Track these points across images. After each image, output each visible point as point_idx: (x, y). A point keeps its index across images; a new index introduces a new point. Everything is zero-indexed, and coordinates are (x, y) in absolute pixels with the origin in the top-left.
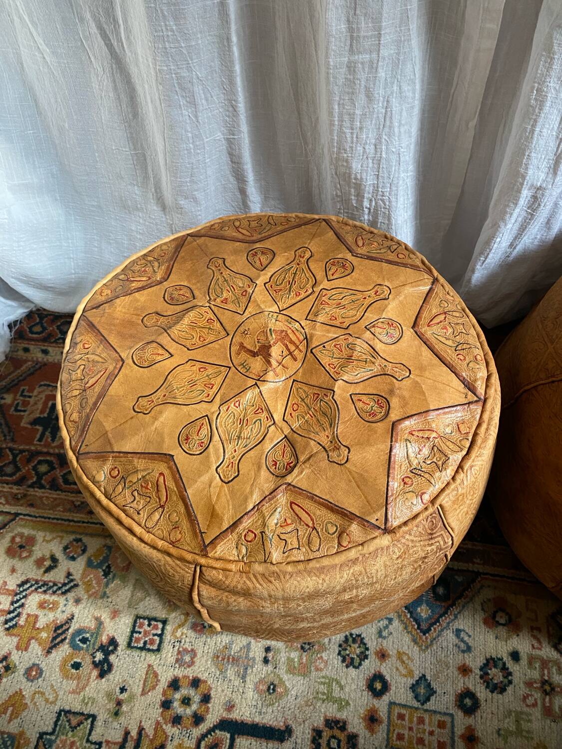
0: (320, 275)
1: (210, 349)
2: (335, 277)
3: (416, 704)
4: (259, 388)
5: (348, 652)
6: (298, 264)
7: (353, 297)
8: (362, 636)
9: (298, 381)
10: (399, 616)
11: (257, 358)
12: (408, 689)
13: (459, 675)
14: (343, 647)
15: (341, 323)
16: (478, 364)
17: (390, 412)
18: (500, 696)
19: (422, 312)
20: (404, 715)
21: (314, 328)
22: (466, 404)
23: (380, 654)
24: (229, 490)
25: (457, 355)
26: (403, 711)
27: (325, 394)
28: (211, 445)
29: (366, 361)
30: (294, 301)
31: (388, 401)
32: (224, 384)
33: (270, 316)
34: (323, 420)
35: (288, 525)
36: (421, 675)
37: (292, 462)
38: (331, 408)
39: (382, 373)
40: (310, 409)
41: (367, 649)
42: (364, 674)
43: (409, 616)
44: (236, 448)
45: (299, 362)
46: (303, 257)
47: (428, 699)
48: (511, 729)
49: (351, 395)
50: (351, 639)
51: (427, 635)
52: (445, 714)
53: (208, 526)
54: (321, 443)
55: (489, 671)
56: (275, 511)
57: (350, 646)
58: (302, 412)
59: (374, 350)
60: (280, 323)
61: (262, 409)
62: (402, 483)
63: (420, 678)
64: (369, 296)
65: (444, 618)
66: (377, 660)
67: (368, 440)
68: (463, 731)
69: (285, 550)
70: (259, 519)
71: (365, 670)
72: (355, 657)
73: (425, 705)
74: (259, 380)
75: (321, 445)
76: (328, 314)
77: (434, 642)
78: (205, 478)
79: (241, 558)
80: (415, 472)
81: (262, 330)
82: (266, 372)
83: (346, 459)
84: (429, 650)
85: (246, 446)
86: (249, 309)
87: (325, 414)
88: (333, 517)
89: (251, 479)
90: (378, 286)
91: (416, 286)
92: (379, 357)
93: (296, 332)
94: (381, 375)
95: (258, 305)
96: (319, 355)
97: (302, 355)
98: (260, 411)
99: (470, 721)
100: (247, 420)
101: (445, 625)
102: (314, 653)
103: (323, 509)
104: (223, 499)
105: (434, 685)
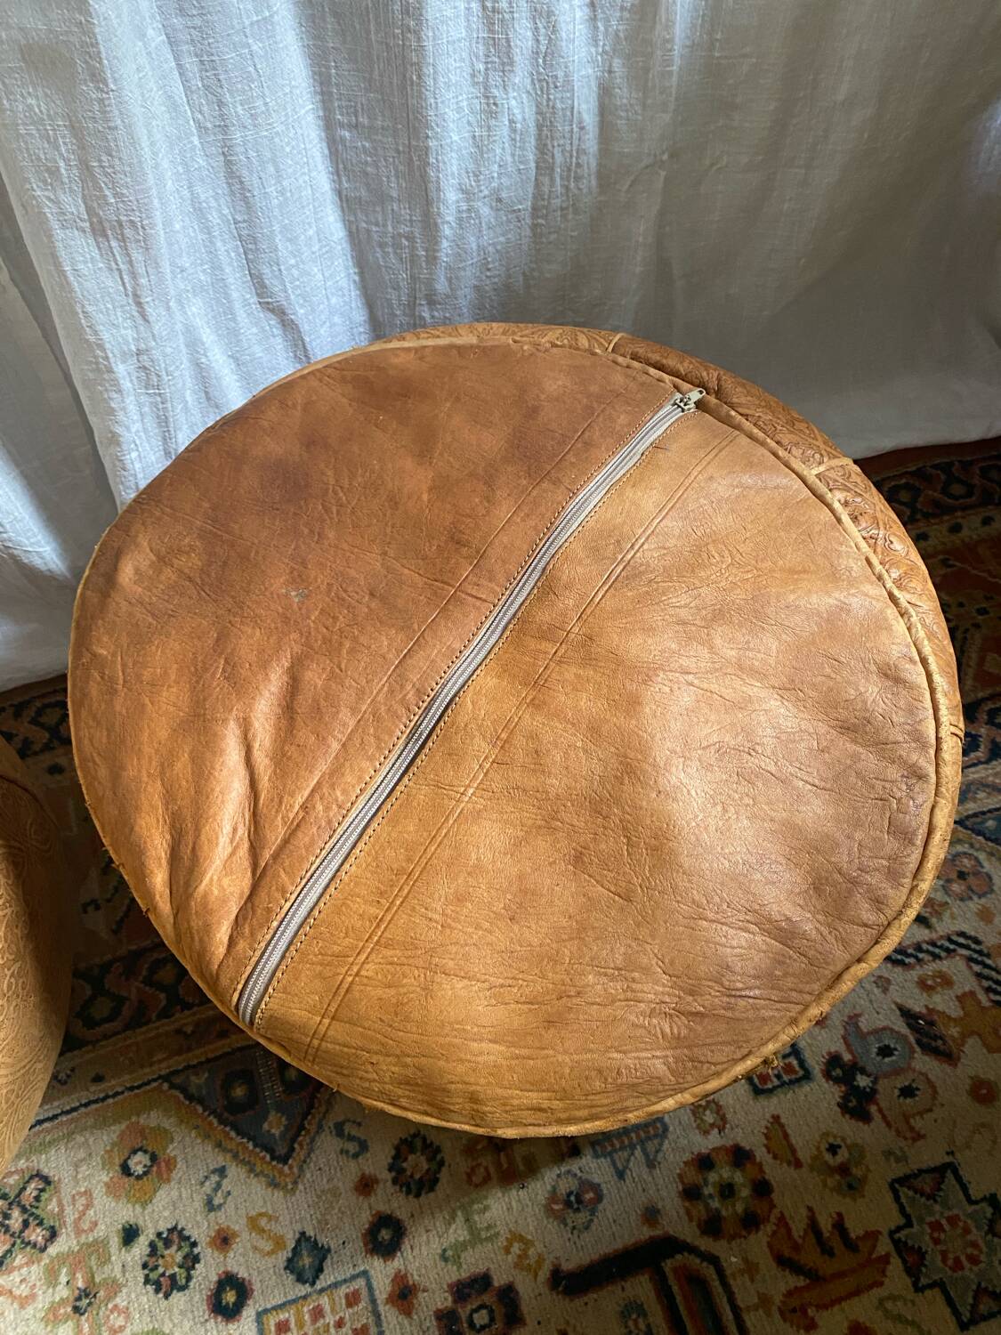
3: (304, 1289)
5: (161, 1270)
8: (179, 1227)
10: (235, 1156)
12: (282, 1271)
13: (358, 1199)
14: (151, 1265)
18: (432, 1195)
20: (287, 1321)
23: (218, 1242)
26: (283, 1316)
36: (297, 1236)
41: (194, 1244)
42: (201, 1291)
43: (250, 1146)
47: (320, 1270)
48: (462, 1239)
50: (160, 1244)
51: (290, 1162)
52: (354, 1277)
55: (405, 1165)
57: (163, 1257)
63: (298, 1242)
65: (309, 1117)
66: (216, 1254)
68: (389, 1289)
71: (200, 1285)
72: (177, 1269)
73: (318, 1282)
77: (305, 1166)
84: (301, 1187)
99: (397, 1263)
101: (313, 1128)
102: (99, 1308)
105: (323, 1240)
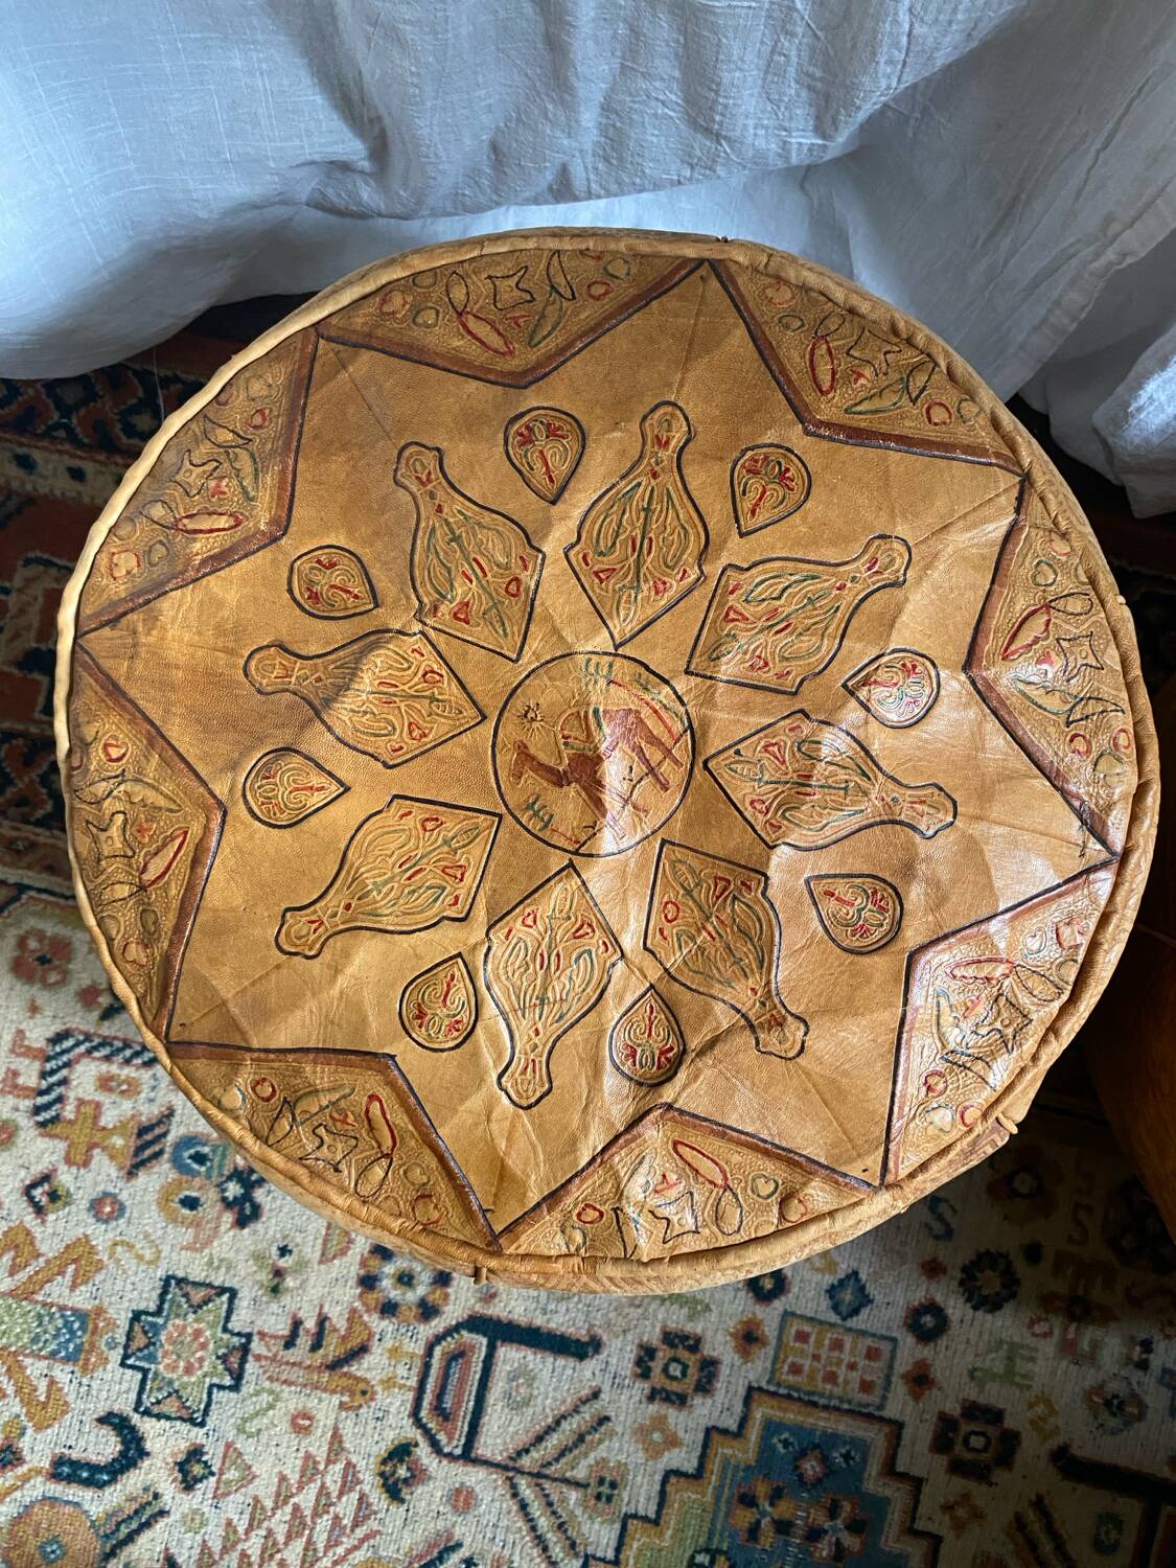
0: (717, 512)
1: (441, 761)
2: (760, 520)
4: (579, 876)
6: (655, 475)
7: (810, 587)
9: (673, 844)
11: (565, 788)
15: (780, 676)
16: (1119, 760)
17: (904, 923)
19: (989, 612)
21: (708, 700)
22: (1081, 874)
24: (533, 1124)
25: (1071, 741)
27: (743, 883)
28: (479, 1030)
29: (846, 789)
30: (650, 612)
31: (897, 894)
32: (492, 864)
33: (592, 669)
34: (743, 949)
35: (670, 1187)
37: (671, 1049)
38: (759, 920)
39: (886, 818)
40: (708, 918)
44: (540, 1026)
45: (674, 792)
46: (667, 443)
49: (807, 882)
53: (496, 1195)
54: (739, 1006)
56: (641, 1163)
58: (688, 925)
59: (867, 752)
60: (622, 693)
61: (590, 925)
62: (924, 1089)
64: (854, 579)
67: (850, 1000)
69: (668, 1237)
70: (605, 1181)
74: (576, 853)
75: (738, 1011)
76: (745, 653)
78: (475, 1102)
79: (573, 1249)
80: (955, 1062)
81: (575, 710)
82: (593, 830)
83: (798, 1047)
85: (561, 1017)
86: (534, 644)
87: (744, 933)
88: (769, 1166)
89: (580, 1097)
90: (877, 542)
91: (975, 525)
92: (880, 775)
93: (663, 713)
94: (883, 822)
95: (556, 631)
96: (725, 777)
97: (683, 771)
98: (586, 929)
100: (558, 955)
103: (745, 1151)
104: (521, 1143)
